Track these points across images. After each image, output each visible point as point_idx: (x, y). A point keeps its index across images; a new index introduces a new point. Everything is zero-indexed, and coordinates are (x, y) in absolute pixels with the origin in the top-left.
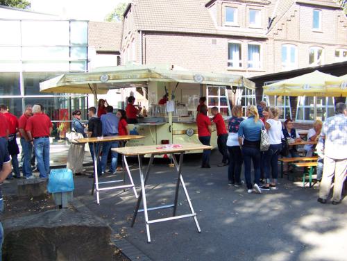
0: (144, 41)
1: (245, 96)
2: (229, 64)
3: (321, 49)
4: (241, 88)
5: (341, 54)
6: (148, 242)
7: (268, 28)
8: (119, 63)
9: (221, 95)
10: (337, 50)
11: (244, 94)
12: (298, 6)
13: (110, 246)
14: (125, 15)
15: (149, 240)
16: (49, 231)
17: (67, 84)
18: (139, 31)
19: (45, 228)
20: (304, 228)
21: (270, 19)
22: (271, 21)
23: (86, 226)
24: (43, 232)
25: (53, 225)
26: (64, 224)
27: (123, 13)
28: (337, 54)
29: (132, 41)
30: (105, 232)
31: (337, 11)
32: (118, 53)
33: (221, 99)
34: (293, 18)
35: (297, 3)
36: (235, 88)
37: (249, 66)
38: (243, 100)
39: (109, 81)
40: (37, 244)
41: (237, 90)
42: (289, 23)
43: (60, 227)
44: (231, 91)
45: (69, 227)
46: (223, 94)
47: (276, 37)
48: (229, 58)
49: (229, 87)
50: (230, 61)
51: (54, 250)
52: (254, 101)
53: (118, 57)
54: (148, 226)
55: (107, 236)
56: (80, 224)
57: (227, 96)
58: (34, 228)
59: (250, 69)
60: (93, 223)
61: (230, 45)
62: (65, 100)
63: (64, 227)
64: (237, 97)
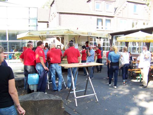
0: (60, 17)
1: (105, 42)
2: (97, 28)
3: (137, 21)
4: (103, 38)
5: (146, 24)
6: (76, 107)
7: (115, 12)
8: (48, 27)
9: (94, 41)
10: (144, 22)
11: (104, 41)
12: (128, 2)
13: (62, 108)
14: (51, 5)
15: (77, 106)
16: (36, 102)
17: (31, 35)
18: (58, 13)
19: (34, 101)
20: (140, 100)
21: (115, 8)
22: (116, 9)
23: (52, 100)
24: (33, 103)
25: (37, 100)
26: (42, 99)
27: (50, 5)
28: (144, 24)
29: (55, 17)
30: (60, 103)
31: (144, 5)
32: (48, 22)
33: (94, 43)
34: (125, 8)
35: (127, 1)
36: (100, 38)
37: (106, 29)
38: (104, 43)
39: (50, 35)
40: (30, 108)
41: (101, 39)
42: (123, 10)
43: (40, 100)
44: (98, 39)
45: (45, 100)
46: (95, 41)
47: (118, 16)
48: (97, 25)
49: (97, 38)
50: (98, 26)
51: (38, 111)
52: (109, 44)
53: (48, 24)
54: (76, 99)
55: (61, 104)
56: (50, 99)
57: (96, 42)
58: (29, 101)
59: (106, 30)
60: (55, 98)
61: (98, 19)
62: (25, 43)
63: (42, 100)
64: (101, 42)
